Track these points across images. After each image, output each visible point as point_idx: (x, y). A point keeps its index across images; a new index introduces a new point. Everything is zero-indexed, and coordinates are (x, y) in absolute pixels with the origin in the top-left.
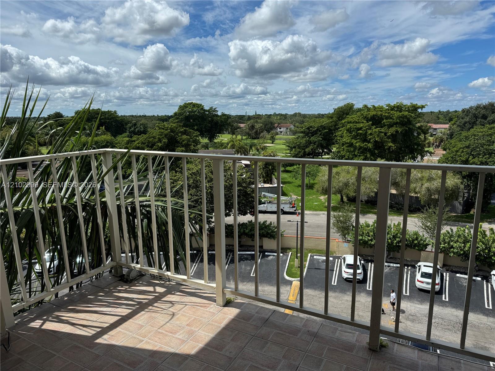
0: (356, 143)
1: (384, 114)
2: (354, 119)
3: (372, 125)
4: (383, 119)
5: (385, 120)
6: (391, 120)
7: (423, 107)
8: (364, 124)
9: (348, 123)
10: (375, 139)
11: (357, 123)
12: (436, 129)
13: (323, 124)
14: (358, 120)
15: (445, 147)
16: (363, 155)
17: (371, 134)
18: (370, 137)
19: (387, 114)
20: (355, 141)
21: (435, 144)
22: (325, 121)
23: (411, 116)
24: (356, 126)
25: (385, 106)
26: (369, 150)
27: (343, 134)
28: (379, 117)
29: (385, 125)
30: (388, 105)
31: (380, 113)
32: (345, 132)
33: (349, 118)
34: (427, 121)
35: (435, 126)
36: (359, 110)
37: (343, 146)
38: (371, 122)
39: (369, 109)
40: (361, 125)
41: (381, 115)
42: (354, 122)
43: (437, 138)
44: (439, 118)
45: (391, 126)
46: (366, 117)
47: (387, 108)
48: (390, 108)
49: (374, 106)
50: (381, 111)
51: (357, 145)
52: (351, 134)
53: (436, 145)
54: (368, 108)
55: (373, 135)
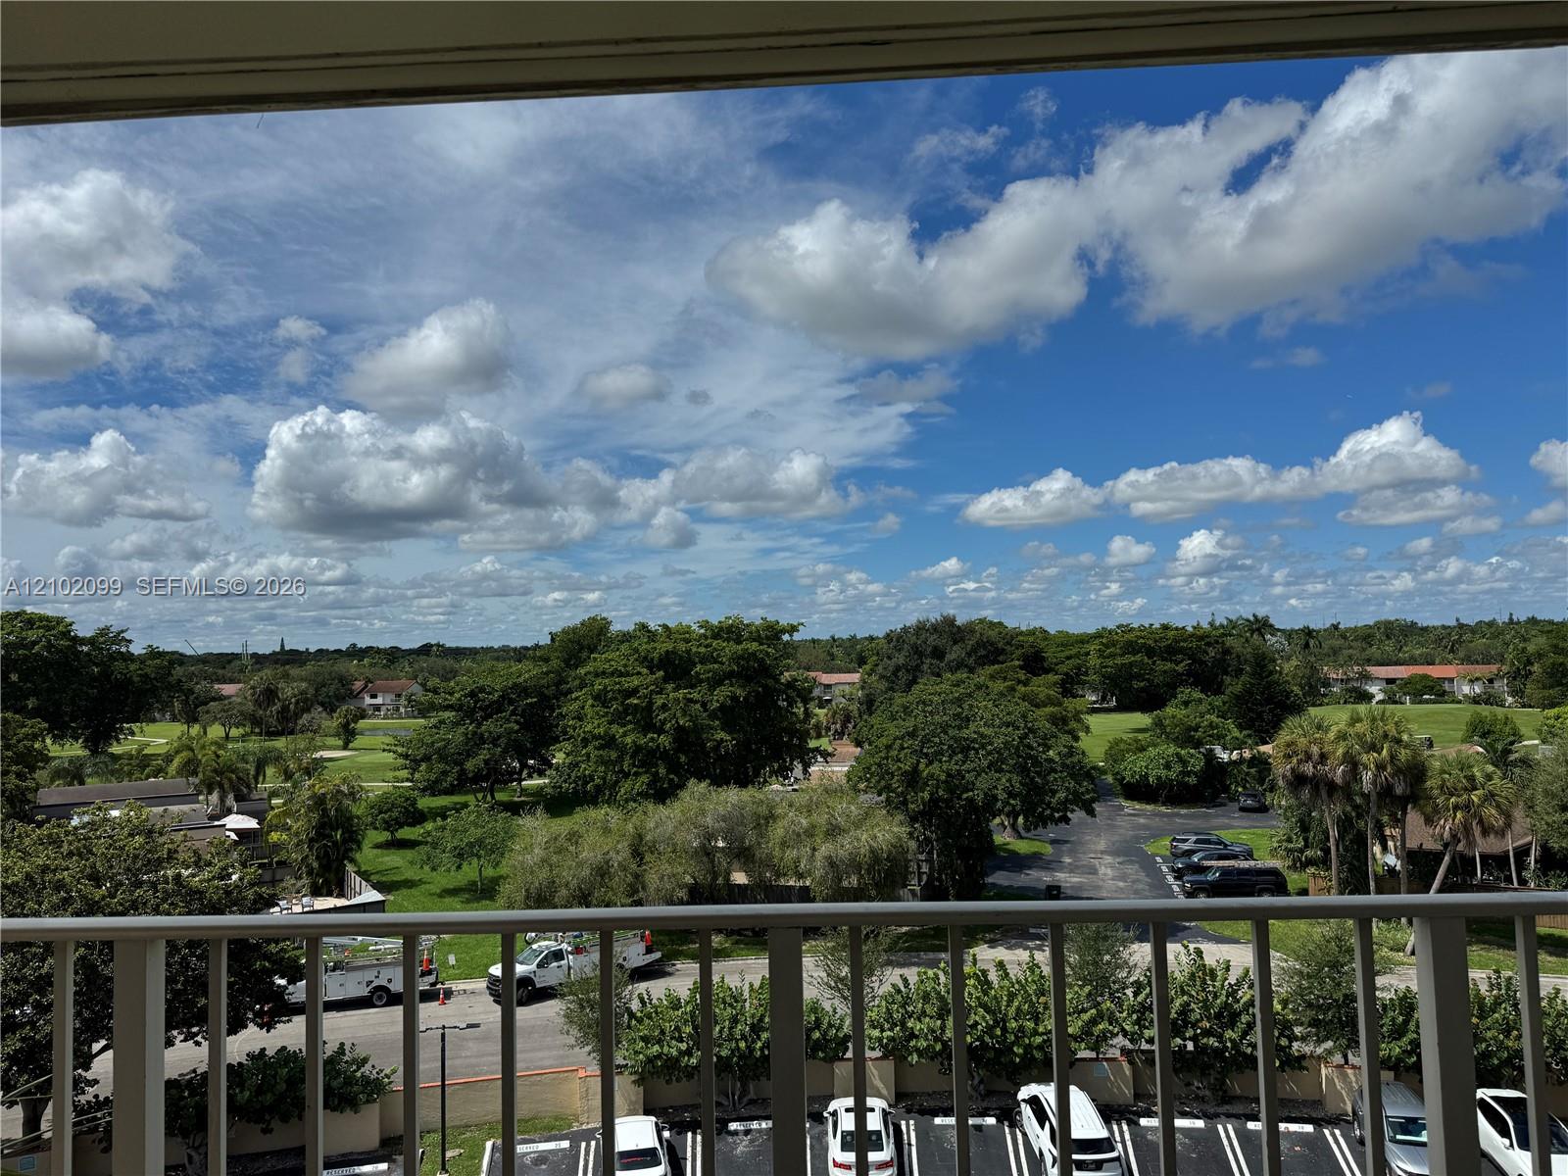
0: (625, 735)
1: (694, 649)
2: (613, 663)
3: (666, 679)
4: (694, 664)
5: (699, 667)
6: (716, 666)
7: (793, 629)
8: (642, 680)
9: (597, 675)
10: (677, 722)
11: (621, 675)
12: (828, 686)
13: (521, 680)
14: (625, 666)
15: (859, 738)
16: (646, 772)
17: (664, 707)
18: (662, 717)
19: (702, 650)
20: (621, 731)
21: (833, 727)
22: (527, 672)
23: (768, 654)
24: (619, 683)
25: (695, 627)
26: (665, 755)
27: (583, 708)
28: (681, 657)
29: (701, 681)
30: (705, 625)
31: (682, 647)
32: (590, 702)
33: (599, 661)
34: (803, 664)
35: (826, 678)
36: (626, 637)
37: (585, 747)
38: (662, 673)
39: (652, 636)
40: (636, 682)
41: (688, 652)
42: (612, 674)
43: (835, 713)
44: (833, 657)
45: (716, 682)
46: (645, 658)
47: (702, 631)
48: (709, 633)
49: (665, 627)
50: (687, 641)
51: (628, 740)
52: (608, 707)
53: (836, 731)
54: (649, 631)
55: (670, 709)
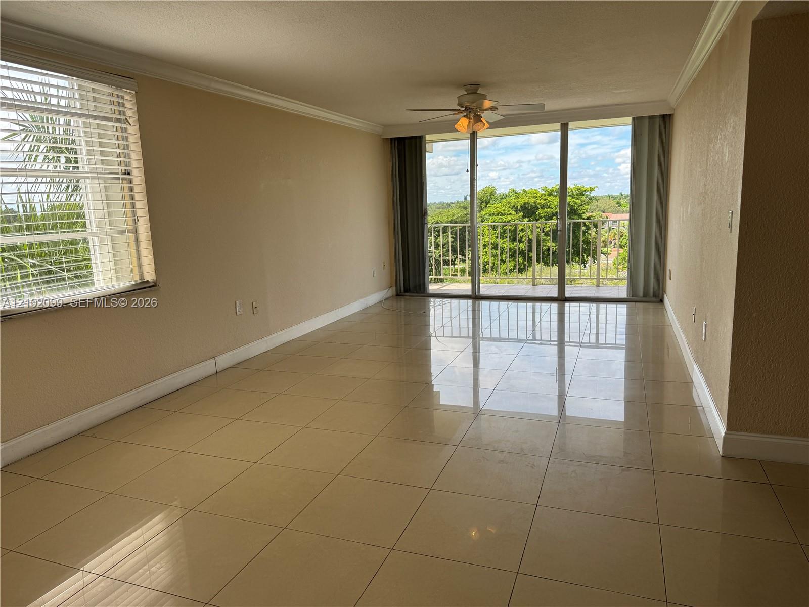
0: (503, 243)
1: (538, 201)
2: (498, 209)
3: (524, 217)
4: (538, 209)
5: (540, 210)
6: (549, 210)
7: (592, 190)
8: (514, 219)
9: (490, 215)
10: (528, 237)
11: (502, 215)
12: (615, 221)
13: (454, 218)
14: (504, 210)
15: (622, 244)
16: (513, 261)
17: (522, 230)
18: (521, 235)
19: (543, 202)
20: (502, 241)
21: (613, 241)
22: (458, 214)
23: (576, 203)
24: (501, 219)
25: (540, 190)
26: (522, 253)
27: (484, 231)
28: (532, 206)
29: (541, 218)
30: (544, 189)
31: (532, 201)
32: (487, 228)
33: (491, 209)
34: (602, 209)
35: (614, 217)
36: (504, 197)
37: (485, 248)
38: (522, 214)
39: (518, 196)
40: (509, 218)
41: (535, 203)
42: (498, 214)
43: (615, 234)
44: (620, 205)
45: (548, 218)
46: (514, 206)
47: (543, 192)
48: (546, 193)
49: (524, 191)
50: (535, 197)
51: (505, 245)
52: (495, 230)
53: (615, 244)
54: (516, 193)
55: (525, 231)
